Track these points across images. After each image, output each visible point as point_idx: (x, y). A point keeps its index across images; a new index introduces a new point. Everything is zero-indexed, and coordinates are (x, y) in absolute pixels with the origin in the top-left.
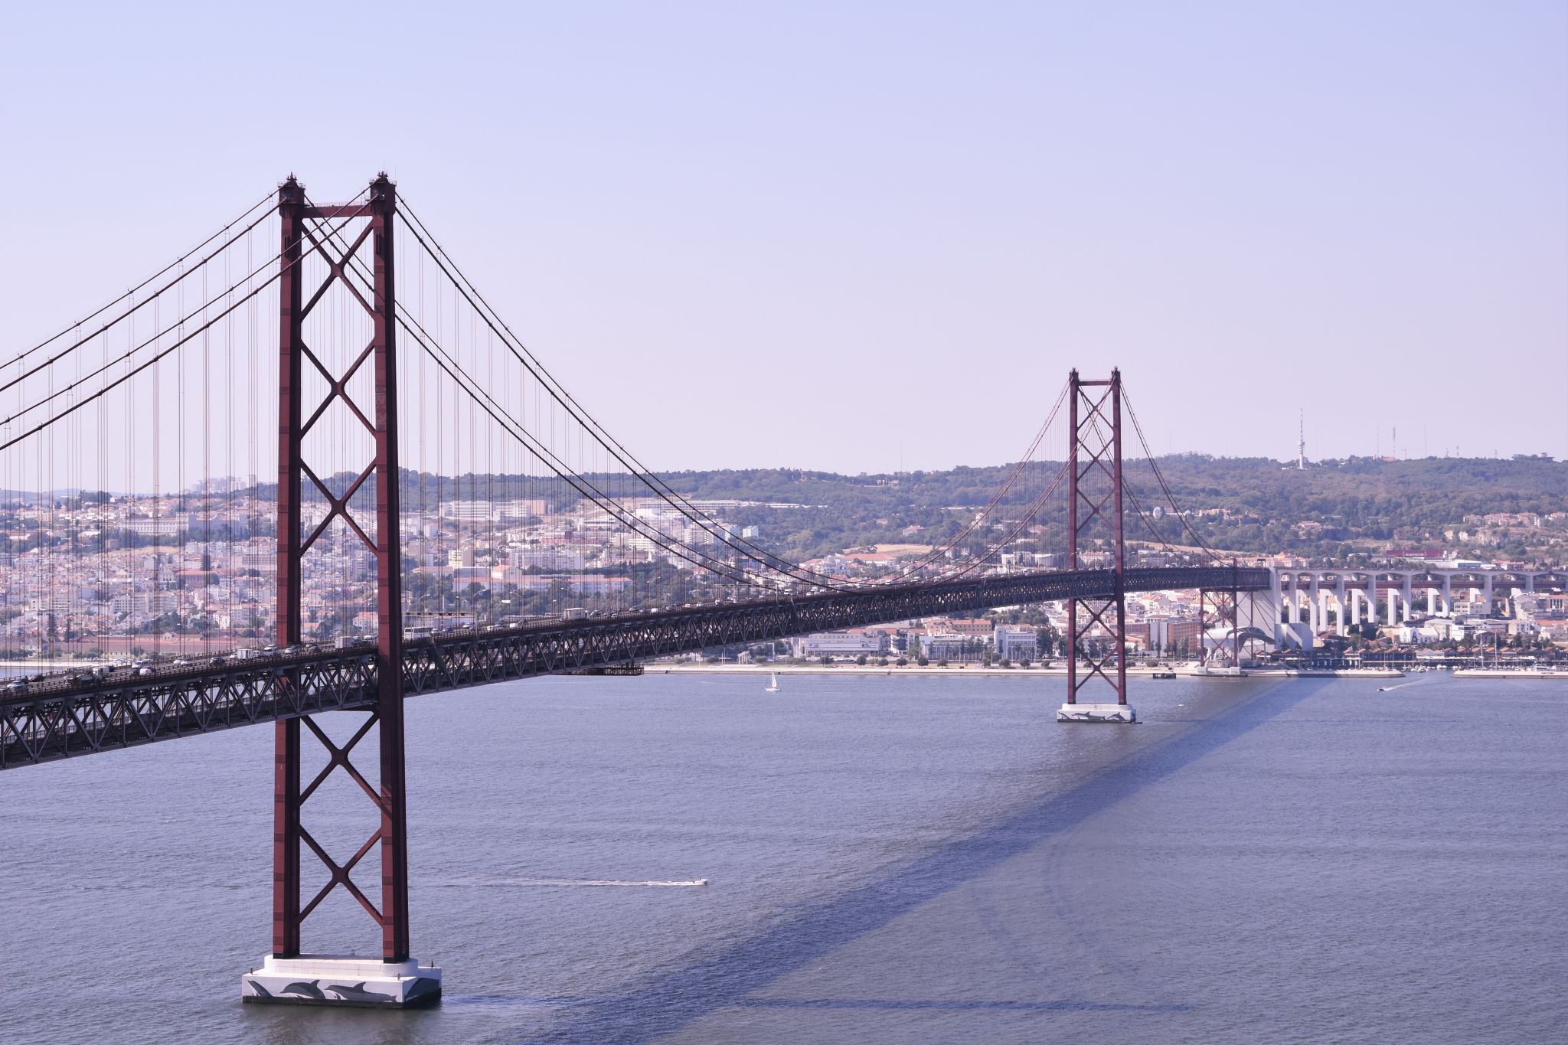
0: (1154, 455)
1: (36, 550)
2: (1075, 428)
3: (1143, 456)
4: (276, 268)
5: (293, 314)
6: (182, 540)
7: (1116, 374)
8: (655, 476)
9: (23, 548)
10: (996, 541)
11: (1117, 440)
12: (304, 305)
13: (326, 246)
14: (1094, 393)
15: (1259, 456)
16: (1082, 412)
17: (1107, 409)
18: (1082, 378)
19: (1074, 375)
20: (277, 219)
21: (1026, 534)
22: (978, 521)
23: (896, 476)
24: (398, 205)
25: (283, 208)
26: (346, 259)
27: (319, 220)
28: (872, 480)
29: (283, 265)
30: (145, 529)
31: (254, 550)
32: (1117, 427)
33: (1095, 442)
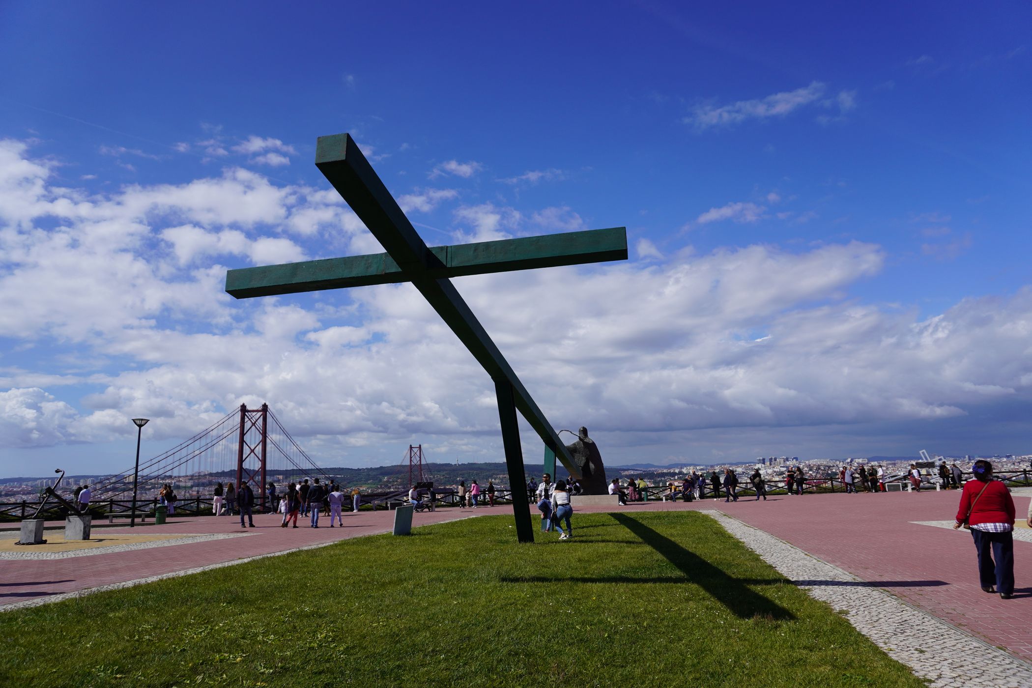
0: (428, 462)
1: (153, 490)
2: (411, 458)
3: (425, 463)
4: (239, 425)
5: (242, 434)
6: (192, 487)
7: (420, 445)
8: (321, 469)
9: (150, 489)
10: (390, 483)
11: (420, 460)
12: (245, 432)
13: (251, 419)
14: (415, 450)
15: (448, 463)
16: (412, 455)
17: (418, 453)
18: (412, 446)
19: (411, 446)
20: (240, 412)
21: (397, 481)
22: (386, 479)
23: (366, 469)
24: (268, 410)
25: (241, 410)
26: (255, 422)
27: (249, 413)
28: (361, 469)
29: (241, 425)
30: (182, 484)
31: (210, 489)
32: (420, 458)
33: (415, 461)
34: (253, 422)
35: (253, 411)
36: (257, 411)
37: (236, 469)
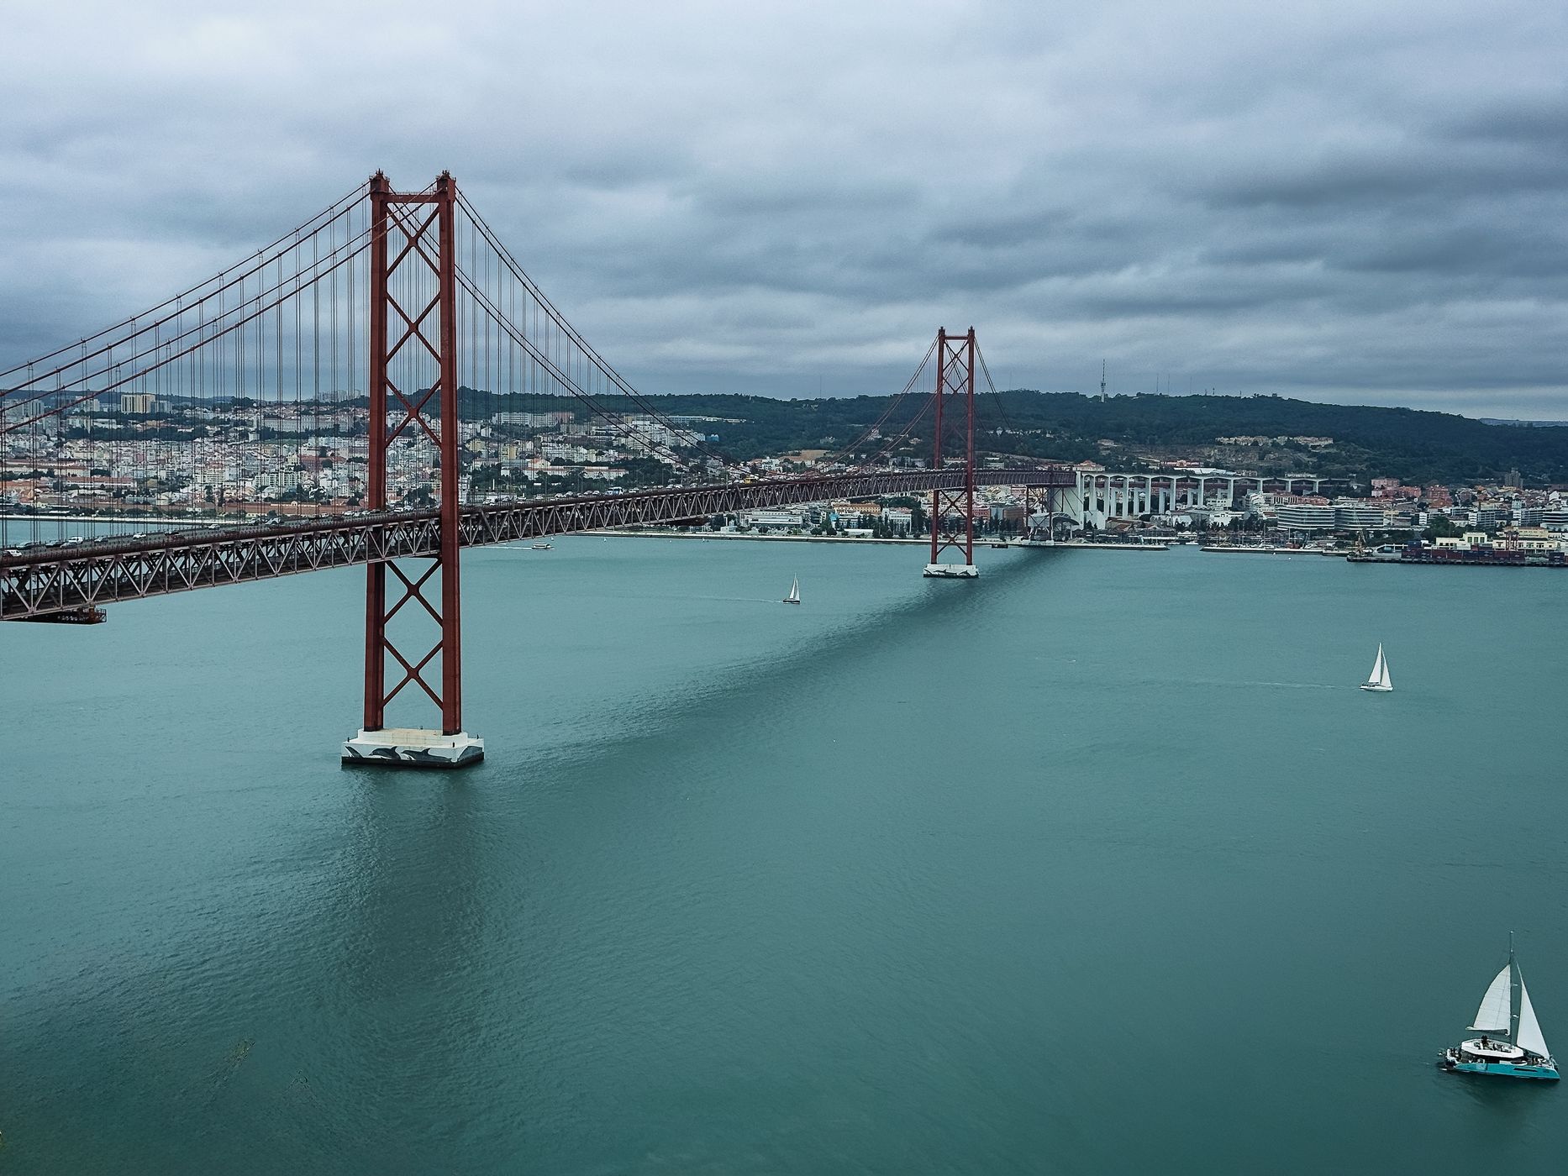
1: (199, 440)
2: (942, 369)
3: (986, 388)
5: (381, 273)
7: (972, 331)
9: (189, 438)
11: (971, 378)
12: (389, 267)
13: (405, 223)
14: (956, 346)
15: (1073, 392)
16: (947, 360)
17: (965, 356)
18: (947, 333)
19: (942, 331)
20: (369, 201)
21: (908, 445)
23: (817, 401)
24: (455, 195)
25: (374, 194)
26: (419, 234)
27: (400, 205)
28: (799, 402)
29: (373, 236)
30: (278, 426)
31: (354, 444)
32: (971, 370)
33: (956, 381)
34: (413, 234)
35: (407, 199)
36: (421, 199)
37: (367, 394)
